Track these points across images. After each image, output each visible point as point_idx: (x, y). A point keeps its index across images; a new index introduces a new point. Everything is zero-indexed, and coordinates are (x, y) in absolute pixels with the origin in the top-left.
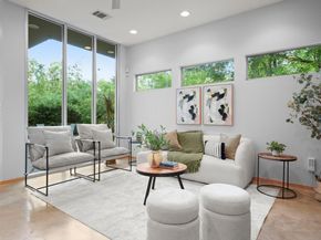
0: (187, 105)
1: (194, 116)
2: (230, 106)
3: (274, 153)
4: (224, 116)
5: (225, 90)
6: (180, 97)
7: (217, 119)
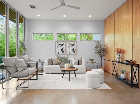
0: (60, 48)
1: (63, 52)
2: (76, 48)
3: (91, 62)
4: (74, 52)
5: (74, 43)
6: (57, 45)
7: (72, 53)
